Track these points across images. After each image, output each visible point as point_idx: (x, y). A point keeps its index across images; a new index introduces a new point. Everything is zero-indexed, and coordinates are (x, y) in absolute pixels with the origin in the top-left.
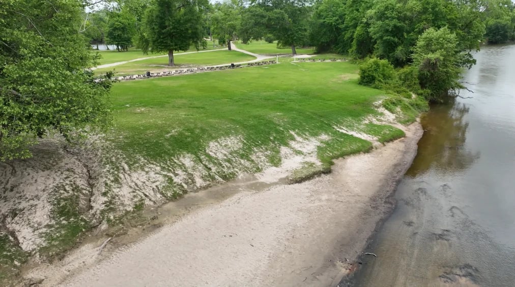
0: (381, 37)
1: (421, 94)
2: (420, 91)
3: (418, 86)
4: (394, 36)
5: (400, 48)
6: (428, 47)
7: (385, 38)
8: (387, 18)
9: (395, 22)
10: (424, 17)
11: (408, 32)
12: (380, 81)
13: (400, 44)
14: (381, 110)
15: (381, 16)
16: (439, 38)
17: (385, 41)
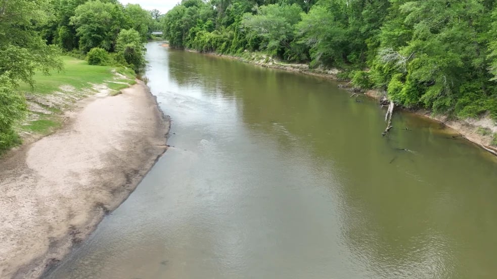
0: (90, 35)
1: (130, 67)
2: (128, 66)
3: (126, 63)
4: (98, 34)
5: (104, 42)
6: (125, 40)
7: (93, 35)
8: (91, 22)
9: (97, 25)
10: (114, 22)
11: (107, 32)
12: (103, 61)
13: (103, 40)
14: (117, 74)
15: (86, 21)
16: (131, 34)
17: (93, 37)
